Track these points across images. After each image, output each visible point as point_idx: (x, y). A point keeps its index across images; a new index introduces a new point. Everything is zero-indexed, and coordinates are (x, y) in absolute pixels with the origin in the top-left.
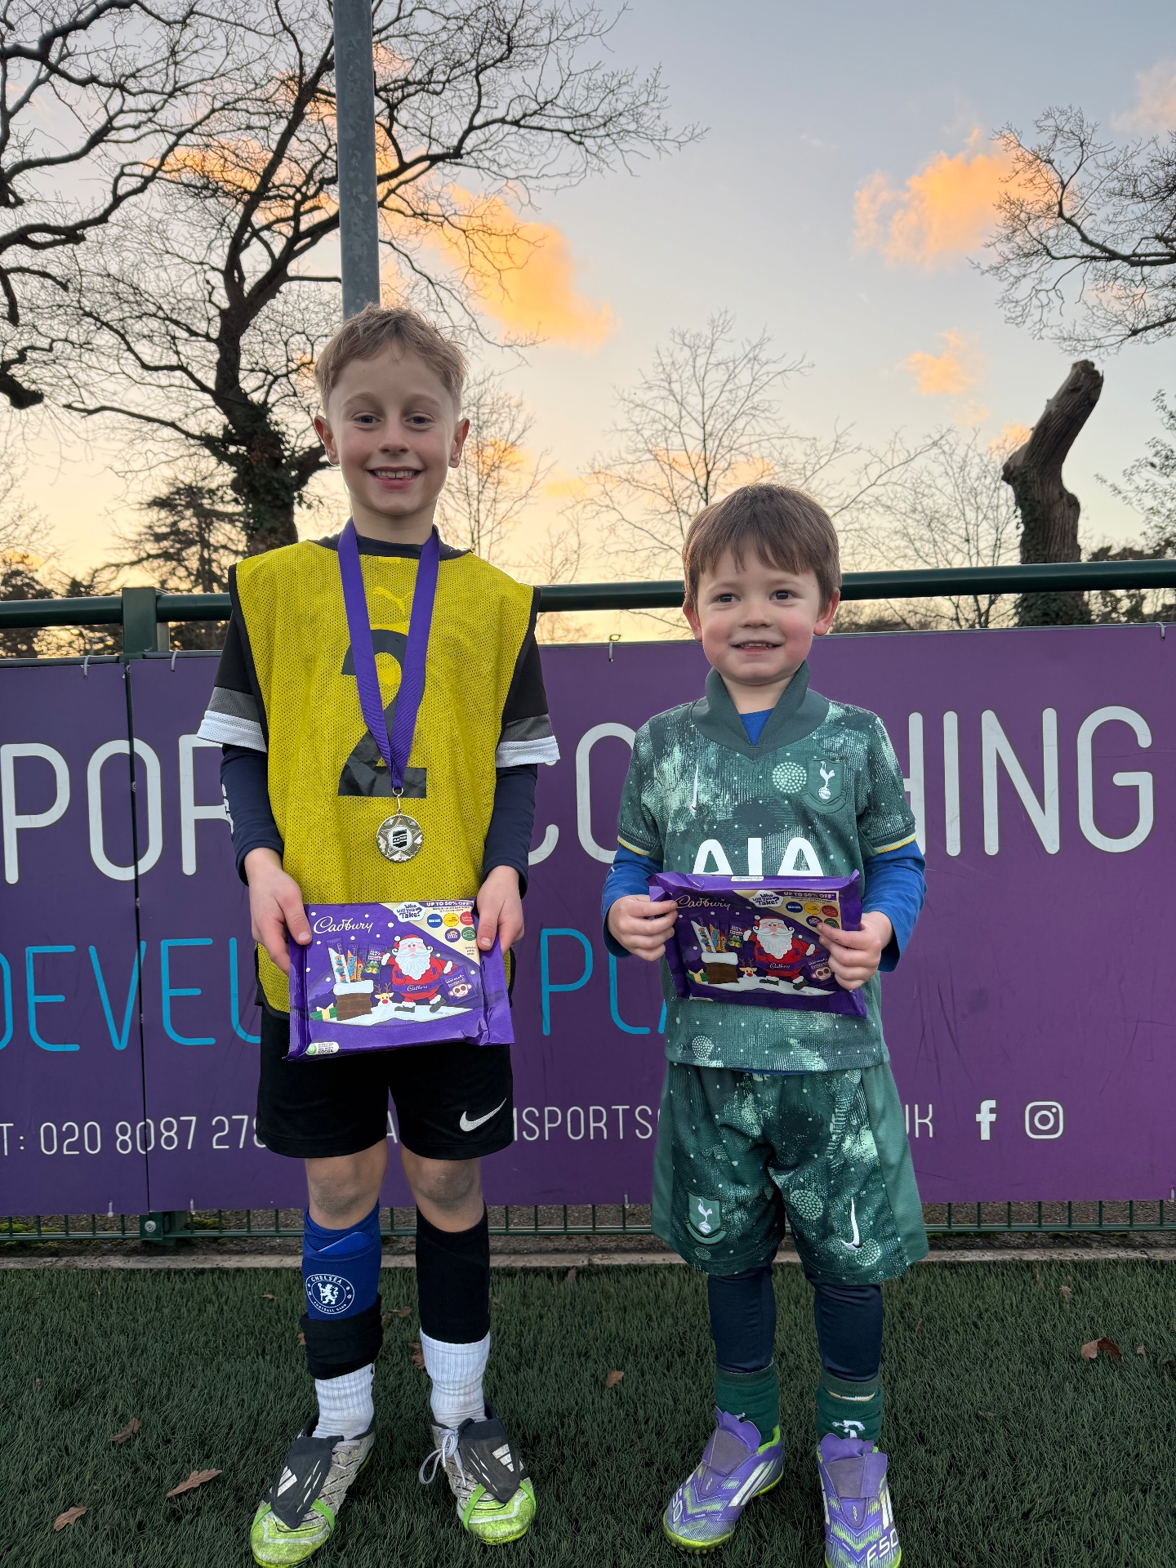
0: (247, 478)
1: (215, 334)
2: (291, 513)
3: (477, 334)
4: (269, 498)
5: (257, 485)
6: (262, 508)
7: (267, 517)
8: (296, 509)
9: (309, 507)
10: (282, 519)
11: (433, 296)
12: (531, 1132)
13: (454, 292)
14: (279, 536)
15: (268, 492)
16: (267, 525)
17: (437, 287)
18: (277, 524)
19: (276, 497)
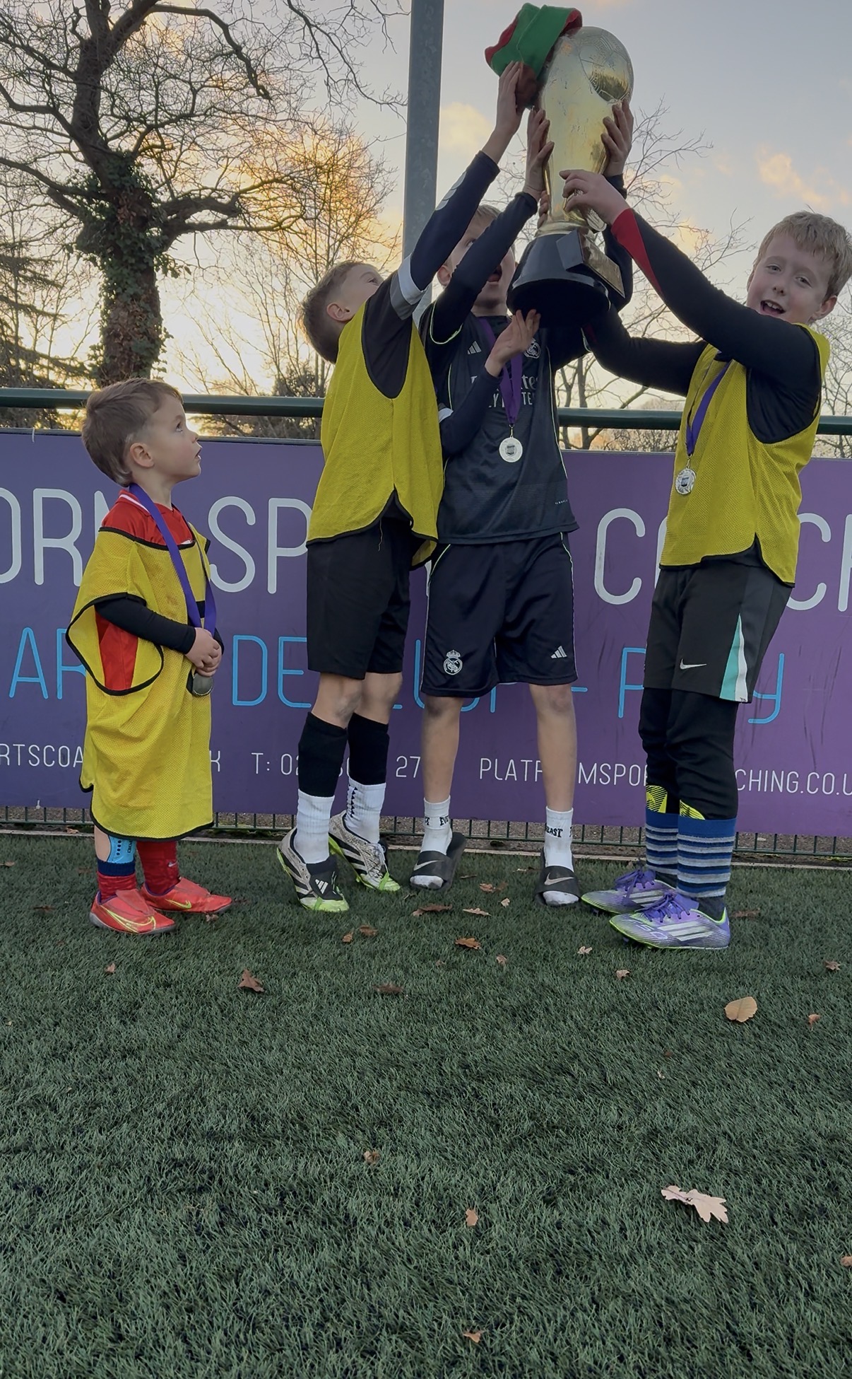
0: (111, 237)
1: (73, 68)
2: (153, 278)
3: (352, 86)
4: (133, 261)
5: (121, 246)
6: (125, 271)
7: (129, 282)
8: (159, 274)
9: (175, 275)
10: (145, 285)
11: (308, 39)
12: (605, 779)
13: (333, 37)
14: (142, 303)
15: (132, 254)
16: (130, 291)
17: (314, 29)
18: (140, 291)
19: (141, 260)
